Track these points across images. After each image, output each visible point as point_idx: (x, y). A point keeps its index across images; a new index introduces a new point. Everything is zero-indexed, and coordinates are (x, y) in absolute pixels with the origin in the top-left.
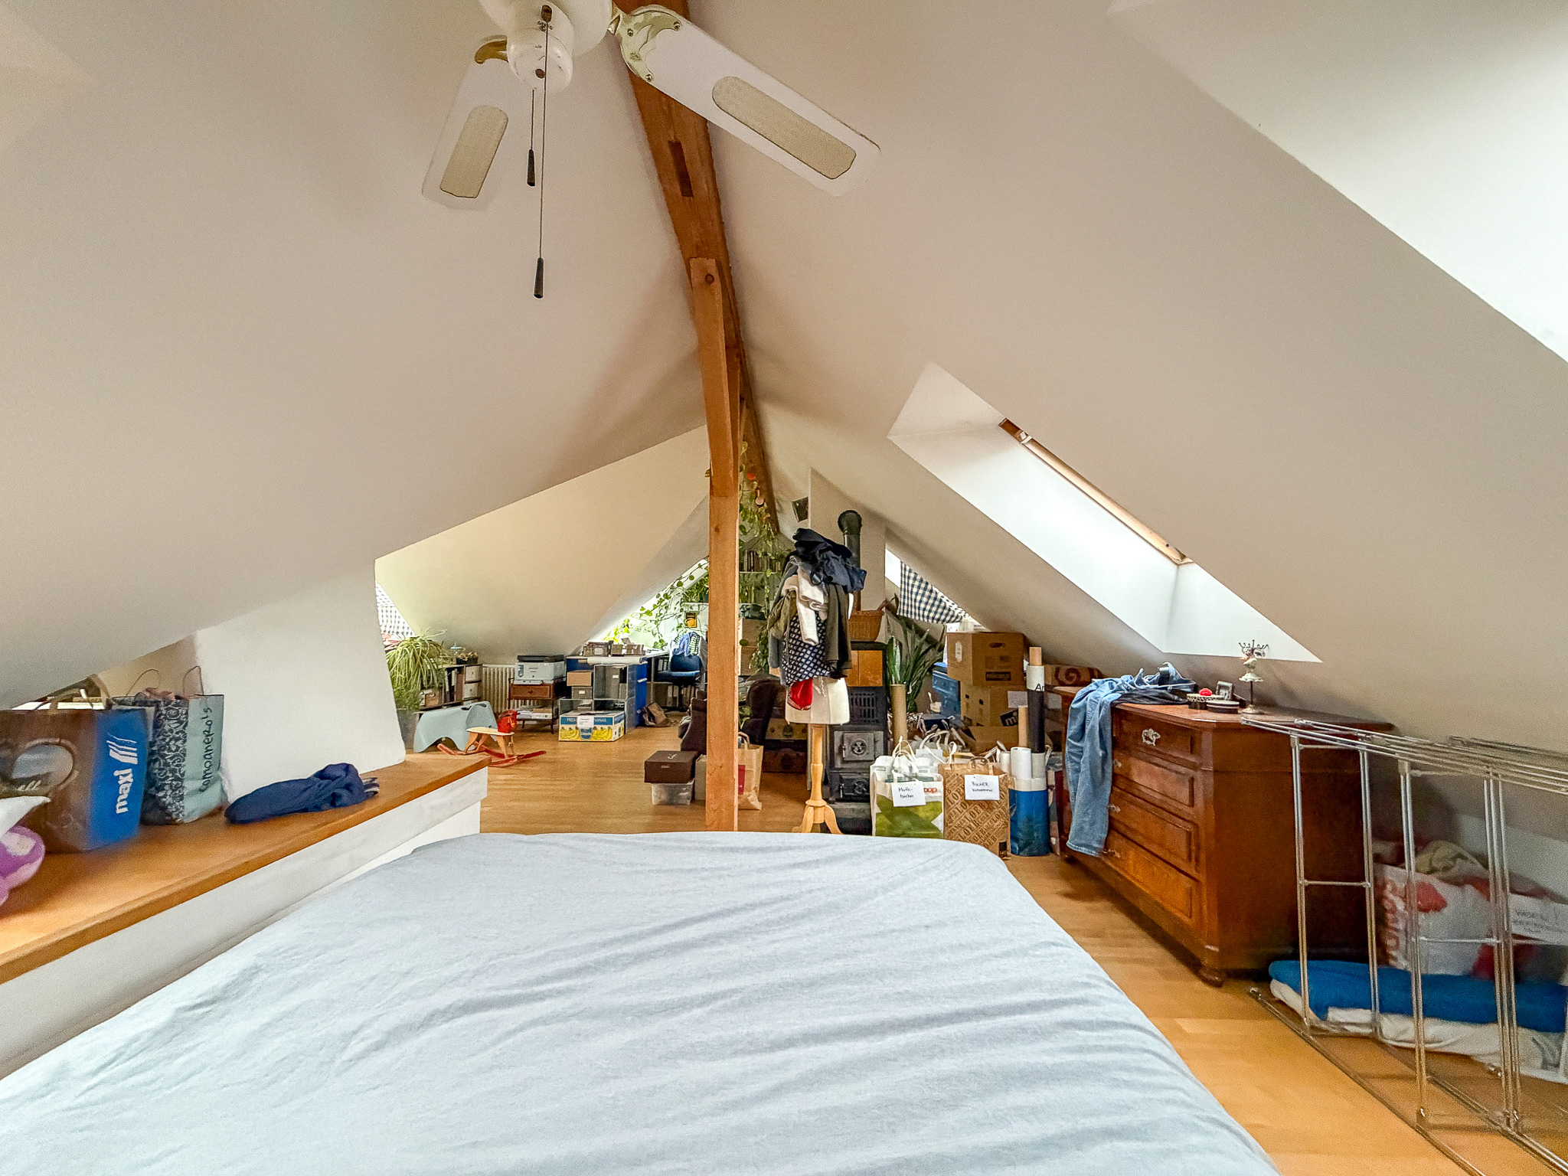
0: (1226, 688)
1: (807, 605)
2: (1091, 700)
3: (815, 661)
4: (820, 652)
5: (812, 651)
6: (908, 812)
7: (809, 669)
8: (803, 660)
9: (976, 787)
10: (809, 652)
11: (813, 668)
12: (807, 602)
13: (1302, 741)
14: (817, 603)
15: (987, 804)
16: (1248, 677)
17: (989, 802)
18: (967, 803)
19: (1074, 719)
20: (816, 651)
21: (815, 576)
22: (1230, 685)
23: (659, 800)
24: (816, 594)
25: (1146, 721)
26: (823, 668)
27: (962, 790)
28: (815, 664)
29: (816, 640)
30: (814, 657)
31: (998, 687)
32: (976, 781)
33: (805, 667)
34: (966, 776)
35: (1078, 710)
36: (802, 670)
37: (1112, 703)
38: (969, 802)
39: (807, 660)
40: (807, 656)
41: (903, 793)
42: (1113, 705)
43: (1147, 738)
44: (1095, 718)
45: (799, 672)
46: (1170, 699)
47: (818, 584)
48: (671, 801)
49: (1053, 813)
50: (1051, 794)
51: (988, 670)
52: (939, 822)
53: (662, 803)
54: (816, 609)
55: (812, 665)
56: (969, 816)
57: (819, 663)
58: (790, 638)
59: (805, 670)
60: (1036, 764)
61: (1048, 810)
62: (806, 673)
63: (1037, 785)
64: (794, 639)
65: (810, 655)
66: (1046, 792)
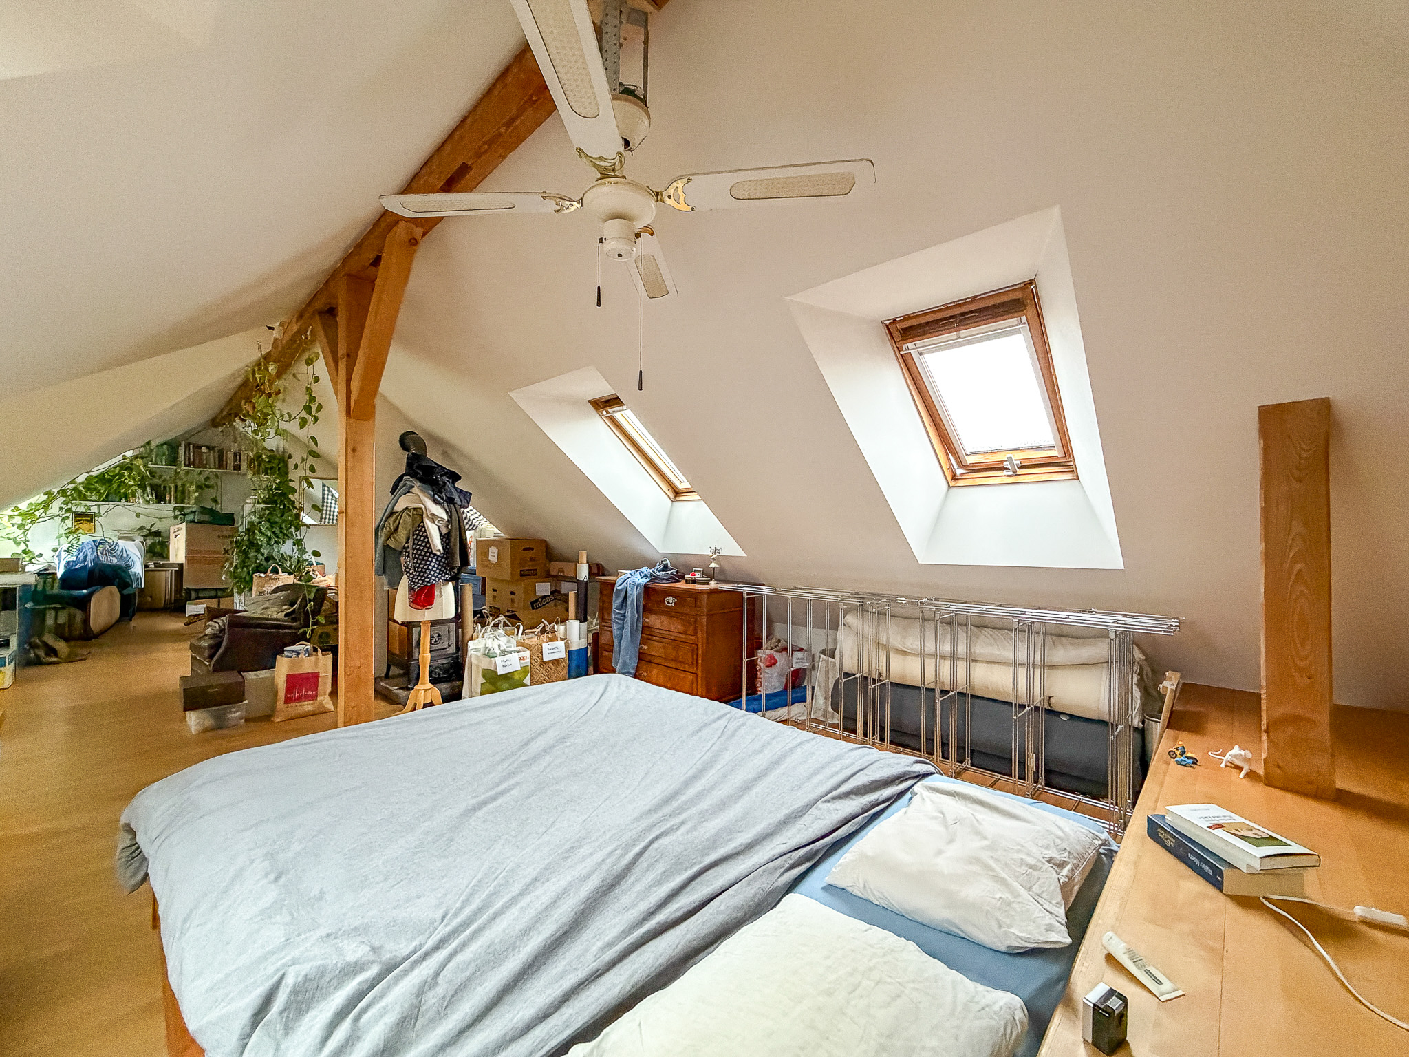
0: (700, 571)
1: (433, 521)
2: (630, 584)
3: (440, 567)
4: (443, 560)
5: (437, 560)
6: (506, 676)
7: (436, 575)
8: (430, 568)
9: (550, 651)
10: (434, 561)
11: (439, 574)
12: (433, 518)
13: (748, 594)
14: (442, 519)
15: (556, 662)
16: (713, 565)
17: (557, 660)
18: (543, 663)
19: (617, 596)
20: (439, 559)
21: (436, 496)
22: (702, 570)
23: (202, 728)
24: (440, 512)
25: (668, 593)
26: (446, 574)
27: (540, 655)
28: (440, 570)
29: (442, 551)
30: (439, 565)
31: (528, 581)
32: (550, 647)
33: (432, 573)
34: (544, 645)
35: (620, 591)
36: (430, 576)
37: (645, 584)
38: (545, 663)
39: (434, 567)
40: (433, 564)
41: (504, 664)
42: (646, 586)
43: (668, 603)
44: (633, 594)
45: (427, 577)
46: (675, 579)
47: (440, 504)
48: (220, 724)
49: (591, 661)
50: (590, 648)
51: (522, 569)
52: (527, 680)
53: (205, 730)
54: (439, 524)
55: (438, 571)
56: (544, 672)
57: (443, 569)
58: (414, 549)
59: (433, 575)
60: (582, 630)
61: (587, 659)
62: (433, 578)
63: (583, 644)
64: (418, 550)
65: (435, 563)
66: (586, 649)
